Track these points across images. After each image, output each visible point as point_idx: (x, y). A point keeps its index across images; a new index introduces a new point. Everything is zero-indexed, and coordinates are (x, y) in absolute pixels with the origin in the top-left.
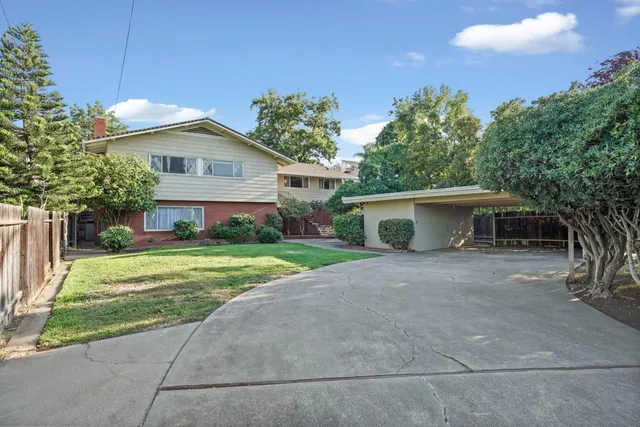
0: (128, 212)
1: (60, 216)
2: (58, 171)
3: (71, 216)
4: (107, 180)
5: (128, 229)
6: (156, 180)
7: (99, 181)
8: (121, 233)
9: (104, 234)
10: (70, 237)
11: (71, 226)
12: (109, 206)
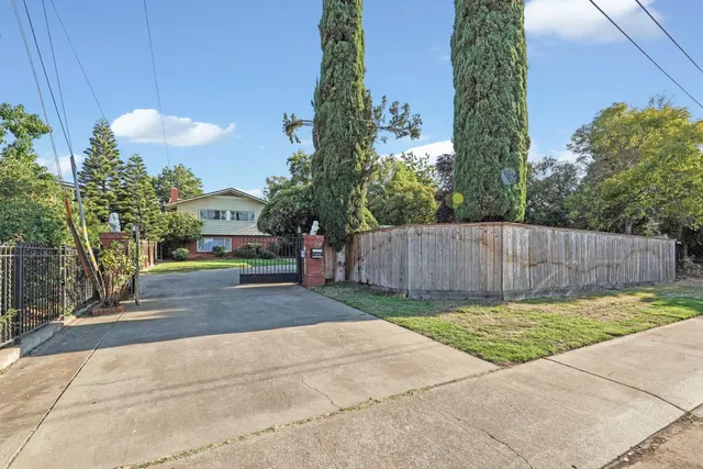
0: (187, 242)
1: (154, 244)
2: (151, 223)
3: (159, 244)
4: (175, 225)
5: (186, 250)
6: (201, 224)
7: (170, 226)
8: (183, 252)
9: (174, 253)
10: (159, 254)
11: (159, 248)
12: (177, 238)
